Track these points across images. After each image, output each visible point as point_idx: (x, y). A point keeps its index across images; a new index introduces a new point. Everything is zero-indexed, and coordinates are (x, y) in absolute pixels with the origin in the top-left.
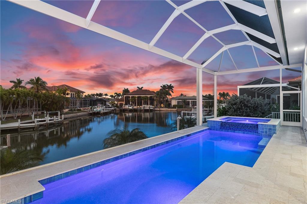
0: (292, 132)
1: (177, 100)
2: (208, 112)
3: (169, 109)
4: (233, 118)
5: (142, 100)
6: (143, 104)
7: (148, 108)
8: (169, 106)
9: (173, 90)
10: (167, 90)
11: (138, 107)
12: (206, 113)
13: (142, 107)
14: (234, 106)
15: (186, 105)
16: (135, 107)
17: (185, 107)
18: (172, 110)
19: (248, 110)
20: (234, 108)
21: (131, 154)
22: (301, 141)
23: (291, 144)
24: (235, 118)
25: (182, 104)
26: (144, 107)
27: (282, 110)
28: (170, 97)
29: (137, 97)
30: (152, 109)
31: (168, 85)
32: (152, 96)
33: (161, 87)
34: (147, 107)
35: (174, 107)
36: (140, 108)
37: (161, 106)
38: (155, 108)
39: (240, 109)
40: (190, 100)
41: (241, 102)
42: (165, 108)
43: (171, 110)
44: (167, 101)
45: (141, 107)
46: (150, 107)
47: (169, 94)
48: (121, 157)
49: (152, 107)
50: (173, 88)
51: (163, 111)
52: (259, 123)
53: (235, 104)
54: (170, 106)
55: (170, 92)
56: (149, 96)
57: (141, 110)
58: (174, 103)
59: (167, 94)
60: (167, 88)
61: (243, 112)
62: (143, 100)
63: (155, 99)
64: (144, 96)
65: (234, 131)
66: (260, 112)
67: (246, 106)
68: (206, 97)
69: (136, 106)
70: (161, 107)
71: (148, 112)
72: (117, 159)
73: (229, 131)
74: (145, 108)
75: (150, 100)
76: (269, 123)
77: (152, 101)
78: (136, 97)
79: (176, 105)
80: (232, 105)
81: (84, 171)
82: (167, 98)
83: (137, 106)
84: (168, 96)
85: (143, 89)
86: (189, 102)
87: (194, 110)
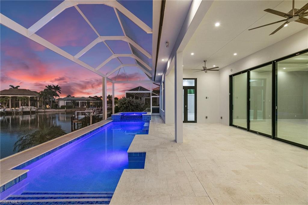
0: (157, 118)
1: (65, 101)
2: (100, 110)
3: (57, 110)
4: (126, 113)
5: (19, 100)
6: (20, 105)
7: (29, 110)
8: (56, 107)
9: (60, 90)
10: (54, 90)
11: (13, 109)
12: (98, 111)
13: (20, 109)
14: (124, 105)
15: (76, 105)
16: (8, 110)
17: (74, 108)
18: (60, 111)
19: (133, 108)
20: (124, 106)
21: (70, 143)
22: (162, 122)
23: (159, 123)
24: (127, 113)
25: (71, 105)
26: (23, 109)
27: (151, 107)
28: (57, 98)
29: (11, 97)
30: (34, 111)
31: (54, 86)
32: (34, 97)
33: (46, 87)
34: (27, 109)
35: (63, 107)
36: (16, 110)
37: (46, 106)
38: (39, 109)
39: (127, 107)
40: (80, 101)
41: (128, 102)
42: (51, 109)
43: (58, 111)
44: (53, 102)
45: (17, 108)
46: (31, 109)
47: (56, 95)
48: (64, 146)
49: (34, 109)
50: (60, 89)
51: (49, 112)
52: (143, 115)
53: (125, 104)
54: (58, 107)
55: (57, 92)
56: (29, 96)
57: (18, 113)
58: (61, 103)
59: (54, 95)
60: (53, 89)
61: (130, 109)
62: (21, 101)
63: (38, 99)
64: (21, 96)
65: (129, 121)
66: (139, 108)
67: (131, 105)
68: (95, 98)
69: (9, 108)
70: (46, 108)
71: (29, 114)
72: (61, 147)
73: (126, 121)
74: (25, 110)
75: (31, 101)
76: (147, 114)
77: (34, 102)
78: (9, 97)
79: (64, 106)
80: (123, 104)
81: (40, 159)
82: (54, 98)
83: (11, 108)
84: (54, 97)
85: (19, 88)
86: (79, 103)
87: (87, 110)
